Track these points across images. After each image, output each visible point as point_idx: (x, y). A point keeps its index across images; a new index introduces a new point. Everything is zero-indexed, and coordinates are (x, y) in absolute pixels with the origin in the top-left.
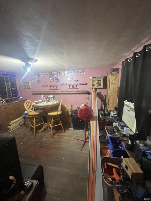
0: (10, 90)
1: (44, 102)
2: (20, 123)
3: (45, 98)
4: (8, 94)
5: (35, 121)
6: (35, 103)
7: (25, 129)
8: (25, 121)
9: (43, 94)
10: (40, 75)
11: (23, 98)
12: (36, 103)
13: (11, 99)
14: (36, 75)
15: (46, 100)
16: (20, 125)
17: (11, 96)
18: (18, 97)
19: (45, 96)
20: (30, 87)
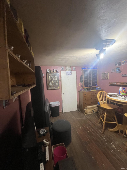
0: (91, 80)
1: (121, 96)
2: (94, 111)
3: (124, 91)
4: (90, 83)
5: (105, 115)
6: (108, 96)
7: (96, 118)
8: (98, 110)
9: (123, 86)
10: (122, 64)
11: (100, 88)
12: (110, 96)
13: (91, 88)
14: (116, 65)
15: (125, 94)
16: (94, 112)
17: (91, 85)
18: (96, 86)
19: (124, 89)
20: (108, 78)
